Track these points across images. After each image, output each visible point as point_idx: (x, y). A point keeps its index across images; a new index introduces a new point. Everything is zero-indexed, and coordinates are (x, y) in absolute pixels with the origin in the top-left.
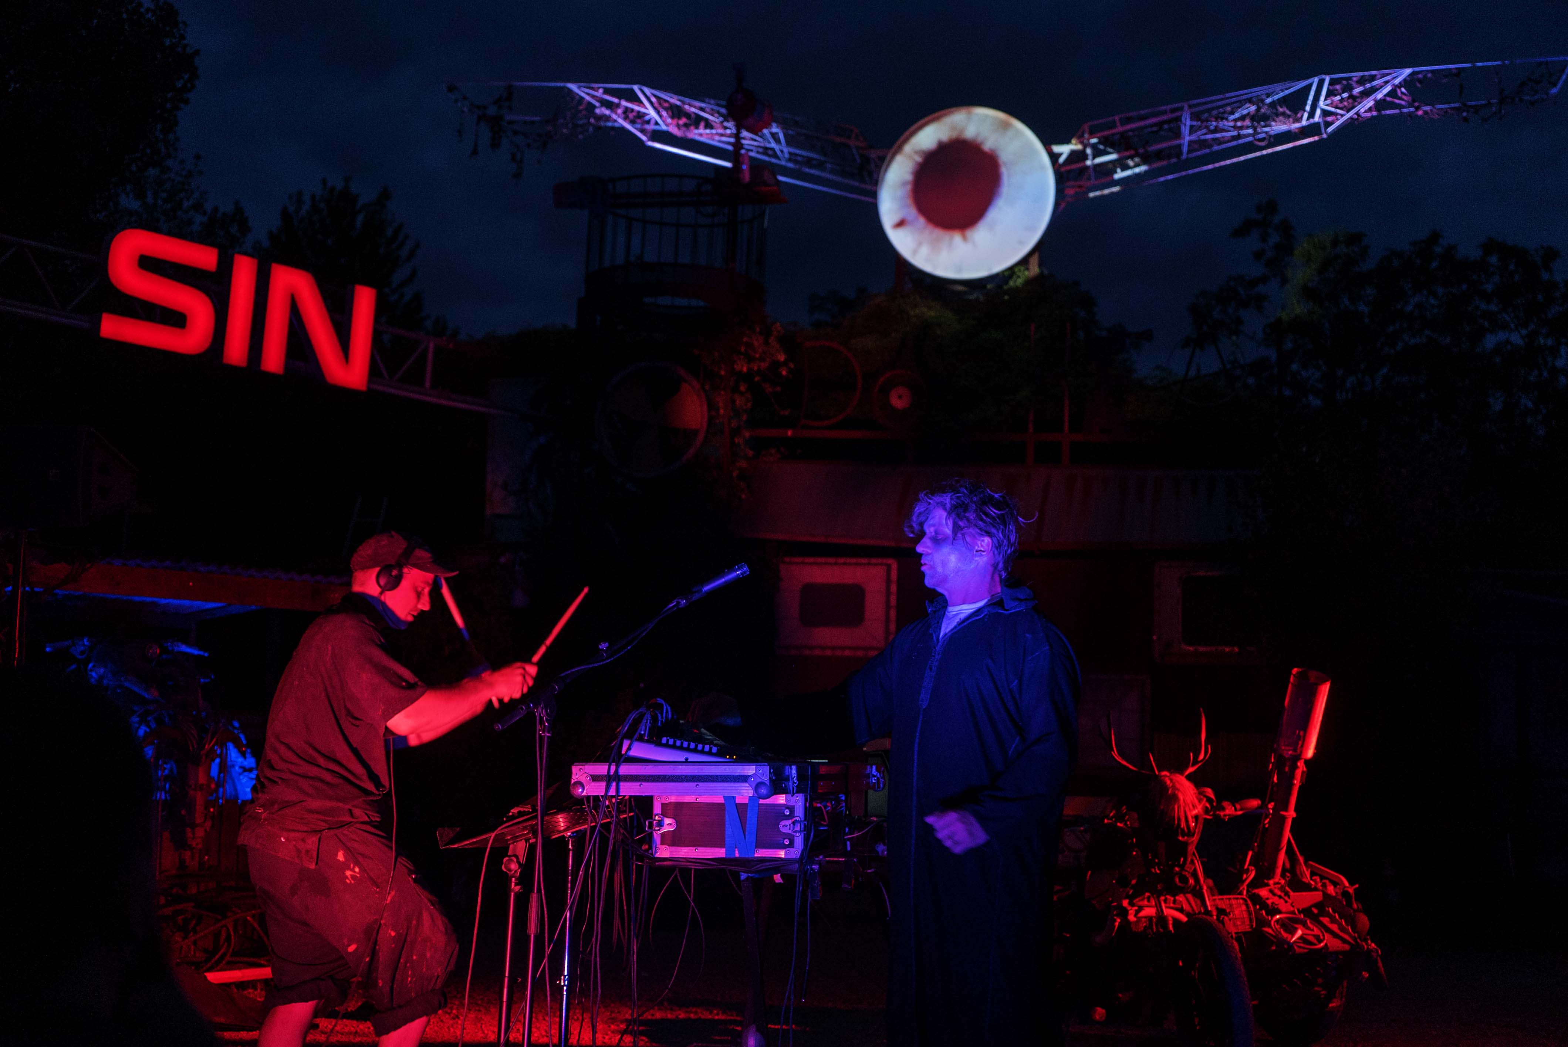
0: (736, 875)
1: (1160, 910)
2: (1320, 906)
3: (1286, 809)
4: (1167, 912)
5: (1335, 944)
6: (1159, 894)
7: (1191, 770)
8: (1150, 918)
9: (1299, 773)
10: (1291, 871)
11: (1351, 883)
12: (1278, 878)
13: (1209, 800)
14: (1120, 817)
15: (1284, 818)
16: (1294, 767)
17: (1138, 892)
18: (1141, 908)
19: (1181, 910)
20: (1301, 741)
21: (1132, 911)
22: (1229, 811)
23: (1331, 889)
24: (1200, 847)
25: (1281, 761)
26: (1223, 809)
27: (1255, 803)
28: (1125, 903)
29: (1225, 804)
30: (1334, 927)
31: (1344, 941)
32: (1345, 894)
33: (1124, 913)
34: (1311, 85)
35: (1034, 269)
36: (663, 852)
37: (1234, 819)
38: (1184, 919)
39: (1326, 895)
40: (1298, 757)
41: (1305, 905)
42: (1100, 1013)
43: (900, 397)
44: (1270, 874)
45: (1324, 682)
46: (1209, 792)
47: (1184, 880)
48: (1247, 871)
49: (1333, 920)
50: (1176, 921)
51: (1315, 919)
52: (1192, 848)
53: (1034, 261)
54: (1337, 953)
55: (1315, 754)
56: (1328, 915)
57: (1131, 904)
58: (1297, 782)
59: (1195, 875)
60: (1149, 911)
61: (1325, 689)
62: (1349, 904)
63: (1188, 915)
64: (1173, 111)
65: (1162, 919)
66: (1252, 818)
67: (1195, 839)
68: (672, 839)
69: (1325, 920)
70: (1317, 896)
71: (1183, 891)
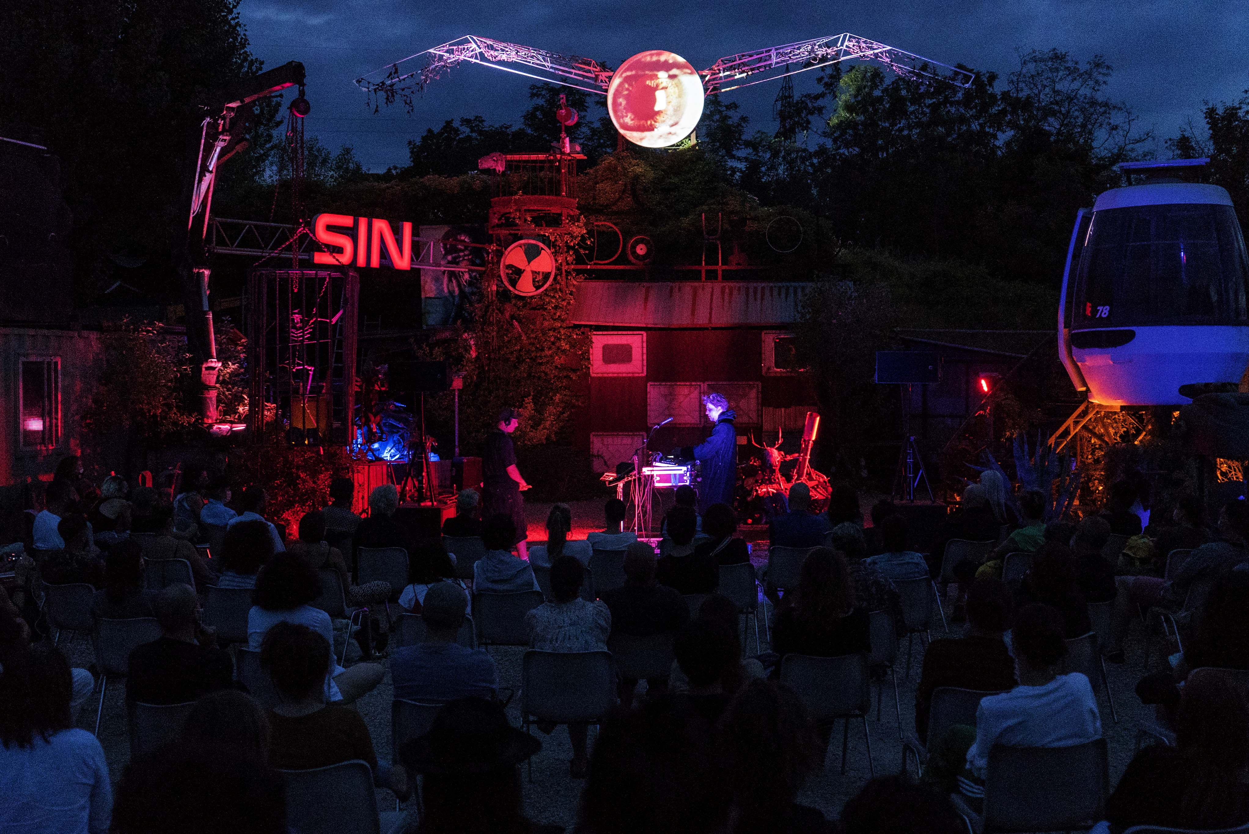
0: (673, 489)
1: (767, 490)
2: (817, 485)
3: (807, 456)
4: (770, 490)
5: (821, 497)
6: (768, 484)
7: (777, 446)
8: (765, 492)
9: (810, 444)
10: (809, 474)
11: (827, 478)
12: (804, 477)
13: (782, 455)
14: (755, 462)
15: (806, 459)
16: (809, 443)
17: (761, 484)
18: (762, 489)
19: (774, 489)
20: (811, 434)
21: (759, 490)
22: (789, 458)
23: (821, 480)
24: (779, 470)
25: (805, 441)
26: (786, 457)
27: (797, 455)
28: (757, 488)
29: (787, 456)
30: (821, 492)
31: (824, 496)
32: (825, 482)
33: (757, 491)
34: (839, 37)
35: (693, 141)
36: (657, 485)
37: (790, 460)
38: (775, 492)
39: (819, 482)
40: (810, 440)
41: (813, 485)
42: (750, 521)
43: (641, 249)
44: (802, 476)
45: (817, 417)
46: (782, 453)
47: (775, 480)
48: (795, 476)
49: (821, 490)
50: (773, 493)
51: (815, 489)
52: (777, 471)
53: (693, 136)
54: (822, 500)
55: (816, 438)
56: (820, 489)
57: (759, 488)
58: (810, 447)
59: (778, 478)
60: (764, 490)
61: (818, 419)
62: (826, 484)
63: (776, 490)
64: (766, 52)
65: (768, 492)
66: (796, 460)
67: (778, 468)
68: (658, 482)
69: (818, 490)
70: (816, 482)
71: (774, 483)
